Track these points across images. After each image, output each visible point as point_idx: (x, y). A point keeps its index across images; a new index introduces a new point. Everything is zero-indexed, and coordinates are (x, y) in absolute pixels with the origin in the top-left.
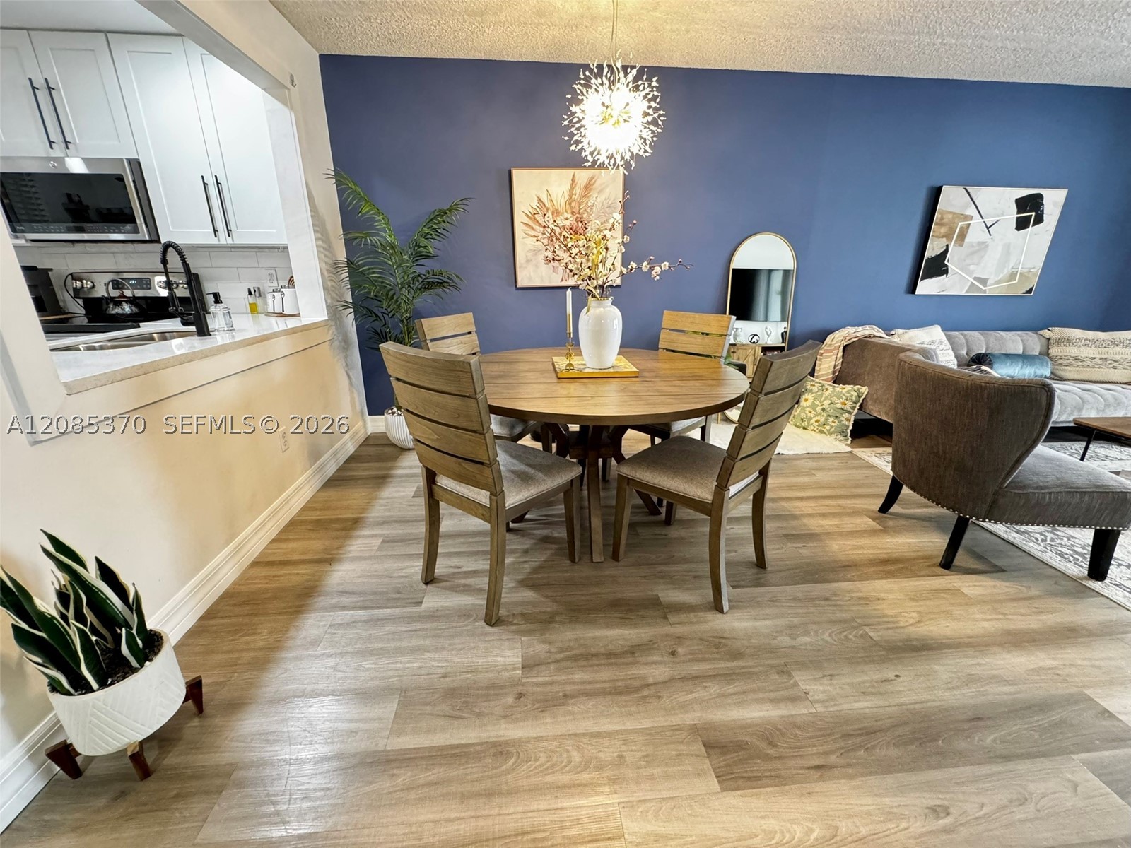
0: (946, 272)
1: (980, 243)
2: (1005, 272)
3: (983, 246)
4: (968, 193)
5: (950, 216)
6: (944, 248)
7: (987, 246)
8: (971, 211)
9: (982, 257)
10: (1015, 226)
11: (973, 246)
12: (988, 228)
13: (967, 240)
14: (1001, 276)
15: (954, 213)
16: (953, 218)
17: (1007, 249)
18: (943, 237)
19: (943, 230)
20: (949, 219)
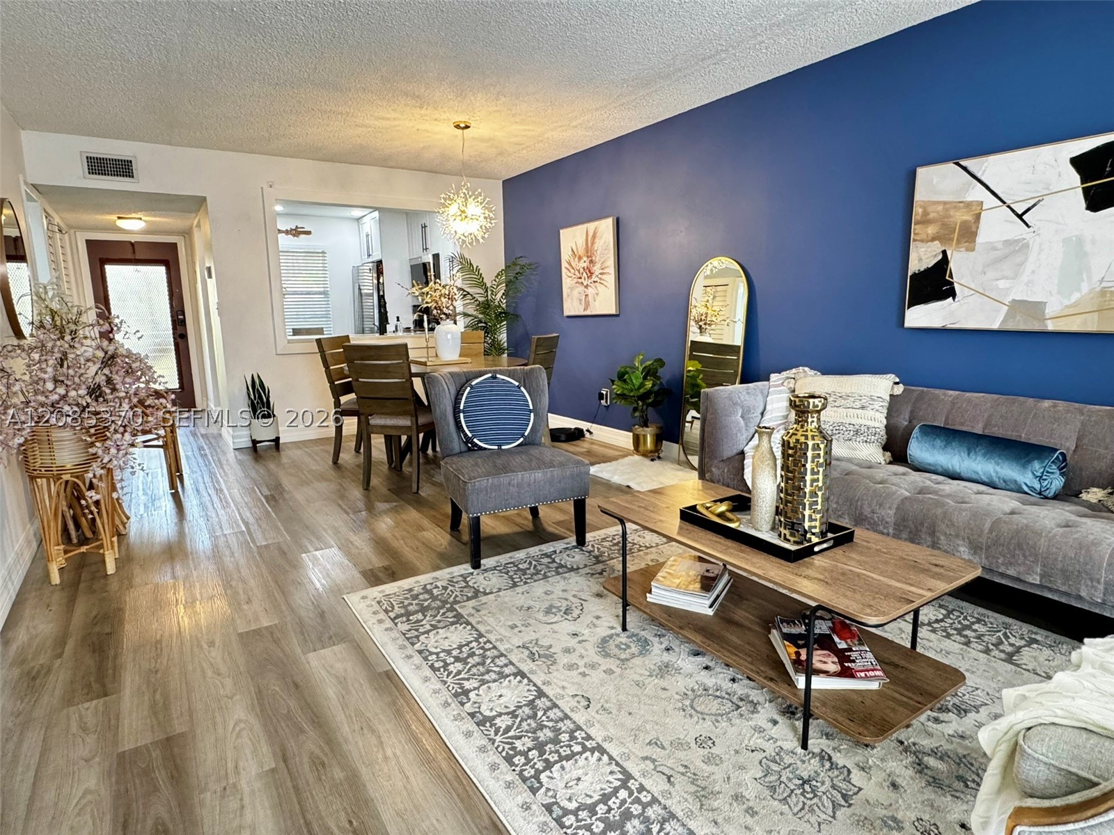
0: (951, 293)
1: (1007, 243)
2: (1085, 288)
3: (1016, 249)
4: (965, 169)
5: (940, 208)
6: (940, 257)
7: (1027, 246)
8: (978, 193)
9: (1021, 265)
10: (1084, 205)
11: (995, 249)
12: (1020, 216)
13: (980, 239)
14: (1076, 297)
15: (945, 203)
16: (947, 210)
17: (1077, 248)
18: (933, 239)
19: (931, 230)
20: (938, 212)
